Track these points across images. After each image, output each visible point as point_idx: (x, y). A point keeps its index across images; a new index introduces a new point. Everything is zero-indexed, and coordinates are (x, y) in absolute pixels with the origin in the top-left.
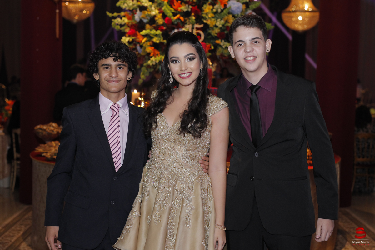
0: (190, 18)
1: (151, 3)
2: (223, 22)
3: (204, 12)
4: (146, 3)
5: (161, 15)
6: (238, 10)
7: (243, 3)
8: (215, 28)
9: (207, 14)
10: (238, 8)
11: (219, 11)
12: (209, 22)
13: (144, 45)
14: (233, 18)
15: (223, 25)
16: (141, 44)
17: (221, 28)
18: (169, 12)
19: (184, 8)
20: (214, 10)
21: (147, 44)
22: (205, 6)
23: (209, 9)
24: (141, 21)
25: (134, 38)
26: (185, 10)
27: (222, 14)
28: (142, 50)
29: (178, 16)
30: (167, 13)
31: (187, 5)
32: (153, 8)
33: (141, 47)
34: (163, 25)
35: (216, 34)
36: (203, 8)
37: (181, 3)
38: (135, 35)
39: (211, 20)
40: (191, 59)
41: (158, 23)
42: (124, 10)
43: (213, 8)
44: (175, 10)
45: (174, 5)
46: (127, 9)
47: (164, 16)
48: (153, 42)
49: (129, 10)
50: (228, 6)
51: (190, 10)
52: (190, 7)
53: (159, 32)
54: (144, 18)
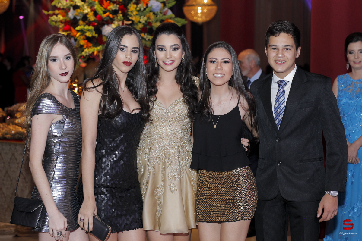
0: (118, 15)
1: (83, 3)
2: (145, 18)
3: (130, 10)
4: (79, 2)
5: (92, 12)
6: (158, 8)
7: (162, 2)
8: (139, 24)
9: (132, 12)
10: (158, 6)
11: (142, 9)
12: (134, 19)
13: (78, 39)
14: (154, 15)
15: (146, 22)
16: (76, 38)
17: (144, 24)
18: (100, 10)
19: (112, 7)
20: (138, 9)
21: (80, 38)
22: (130, 5)
23: (133, 7)
24: (75, 18)
25: (68, 32)
26: (114, 9)
27: (145, 11)
28: (77, 43)
29: (108, 14)
30: (99, 11)
31: (115, 5)
32: (86, 7)
33: (76, 40)
34: (94, 21)
35: (140, 28)
36: (128, 7)
37: (110, 3)
38: (70, 30)
39: (135, 17)
40: (175, 49)
41: (89, 20)
42: (59, 9)
43: (137, 7)
44: (105, 8)
45: (104, 5)
46: (62, 7)
47: (95, 13)
48: (86, 36)
49: (63, 9)
50: (149, 5)
51: (117, 9)
52: (118, 6)
53: (91, 27)
54: (77, 15)
